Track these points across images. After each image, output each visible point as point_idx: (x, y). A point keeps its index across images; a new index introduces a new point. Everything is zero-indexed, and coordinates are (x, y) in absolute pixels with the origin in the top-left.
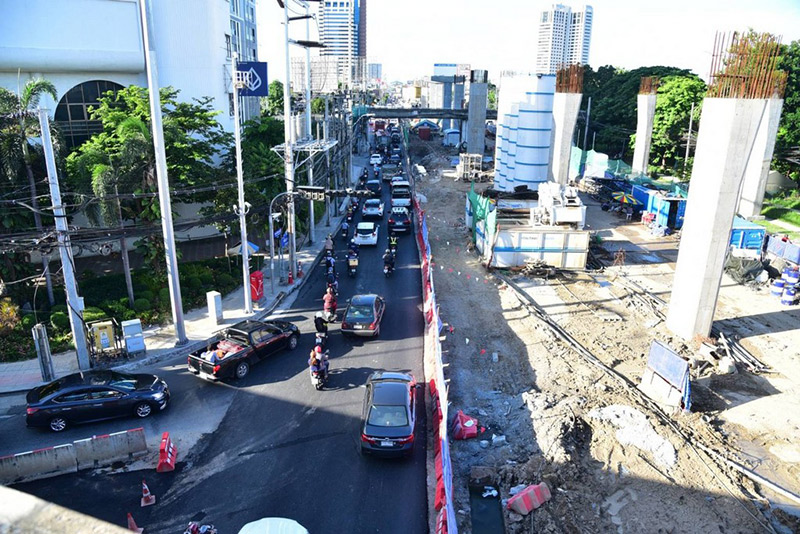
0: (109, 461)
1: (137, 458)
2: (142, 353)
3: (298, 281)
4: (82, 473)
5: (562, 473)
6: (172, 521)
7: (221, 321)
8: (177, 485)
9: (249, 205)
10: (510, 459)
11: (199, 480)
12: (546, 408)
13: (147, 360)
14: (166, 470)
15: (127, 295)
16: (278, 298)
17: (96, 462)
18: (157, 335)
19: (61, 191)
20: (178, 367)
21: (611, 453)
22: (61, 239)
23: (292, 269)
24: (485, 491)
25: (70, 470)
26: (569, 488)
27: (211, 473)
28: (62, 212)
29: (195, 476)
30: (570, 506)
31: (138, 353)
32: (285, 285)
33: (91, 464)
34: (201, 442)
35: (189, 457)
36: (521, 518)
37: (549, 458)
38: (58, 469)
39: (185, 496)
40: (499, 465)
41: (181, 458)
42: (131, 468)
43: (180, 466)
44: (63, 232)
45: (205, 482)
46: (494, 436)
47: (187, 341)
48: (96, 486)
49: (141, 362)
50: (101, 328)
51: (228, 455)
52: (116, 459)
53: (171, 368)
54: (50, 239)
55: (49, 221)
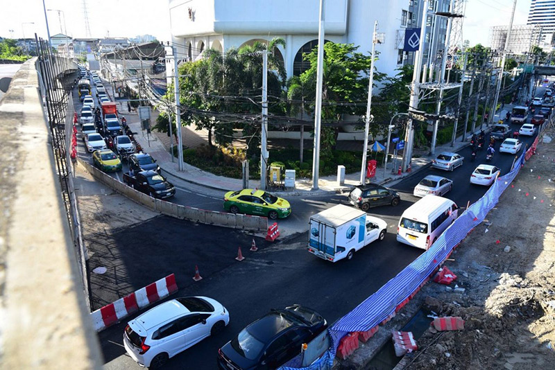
0: (248, 229)
1: (261, 232)
2: (293, 188)
3: (406, 174)
4: (236, 230)
5: (486, 322)
6: (258, 260)
7: (342, 184)
8: (270, 247)
9: (372, 116)
10: (456, 301)
11: (281, 249)
12: (512, 286)
13: (294, 193)
14: (269, 240)
15: (299, 160)
16: (386, 180)
17: (243, 227)
18: (306, 183)
19: (268, 94)
20: (307, 201)
21: (546, 333)
22: (263, 119)
23: (403, 165)
24: (431, 314)
25: (232, 227)
26: (486, 333)
27: (288, 249)
28: (266, 105)
29: (281, 247)
30: (476, 340)
31: (290, 188)
32: (395, 174)
33: (241, 227)
34: (293, 235)
35: (283, 239)
36: (435, 332)
37: (486, 311)
38: (227, 224)
39: (270, 253)
40: (447, 301)
41: (279, 238)
42: (256, 235)
43: (276, 241)
44: (264, 116)
45: (283, 251)
46: (457, 286)
47: (318, 189)
48: (238, 236)
49: (290, 193)
50: (274, 170)
51: (301, 244)
52: (252, 229)
53: (304, 200)
54: (259, 119)
55: (258, 109)
